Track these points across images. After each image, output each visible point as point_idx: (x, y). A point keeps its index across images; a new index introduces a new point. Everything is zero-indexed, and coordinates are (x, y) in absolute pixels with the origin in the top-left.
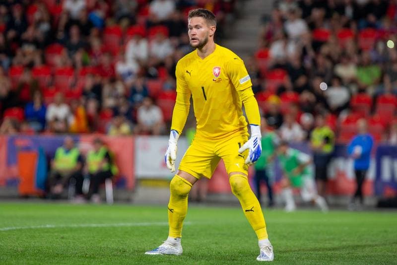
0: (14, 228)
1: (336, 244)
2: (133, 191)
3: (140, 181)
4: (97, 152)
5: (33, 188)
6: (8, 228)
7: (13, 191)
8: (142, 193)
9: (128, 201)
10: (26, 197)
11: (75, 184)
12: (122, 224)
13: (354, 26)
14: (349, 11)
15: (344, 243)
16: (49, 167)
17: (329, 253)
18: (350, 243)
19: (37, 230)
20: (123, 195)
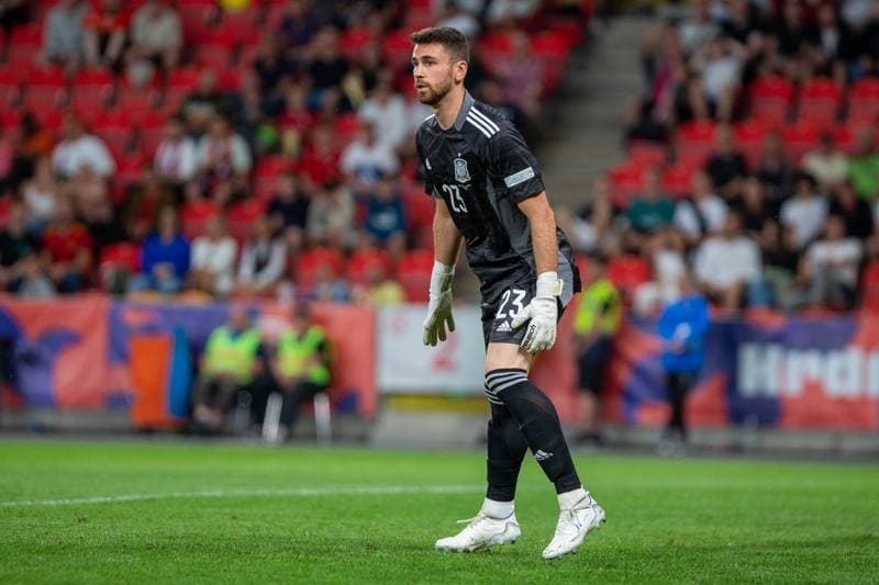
0: (137, 497)
1: (820, 533)
2: (374, 419)
3: (386, 397)
4: (301, 337)
5: (164, 412)
6: (126, 497)
7: (119, 419)
8: (392, 423)
9: (363, 440)
10: (147, 431)
11: (249, 404)
12: (361, 490)
13: (840, 72)
14: (830, 39)
15: (836, 533)
16: (195, 369)
17: (809, 552)
18: (851, 532)
19: (186, 500)
20: (350, 427)
